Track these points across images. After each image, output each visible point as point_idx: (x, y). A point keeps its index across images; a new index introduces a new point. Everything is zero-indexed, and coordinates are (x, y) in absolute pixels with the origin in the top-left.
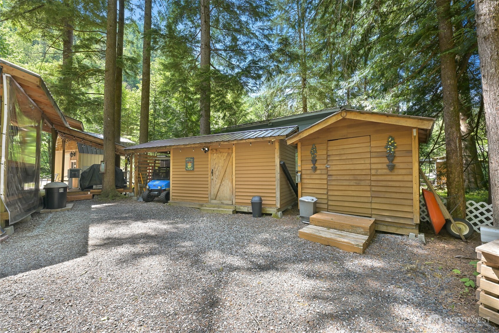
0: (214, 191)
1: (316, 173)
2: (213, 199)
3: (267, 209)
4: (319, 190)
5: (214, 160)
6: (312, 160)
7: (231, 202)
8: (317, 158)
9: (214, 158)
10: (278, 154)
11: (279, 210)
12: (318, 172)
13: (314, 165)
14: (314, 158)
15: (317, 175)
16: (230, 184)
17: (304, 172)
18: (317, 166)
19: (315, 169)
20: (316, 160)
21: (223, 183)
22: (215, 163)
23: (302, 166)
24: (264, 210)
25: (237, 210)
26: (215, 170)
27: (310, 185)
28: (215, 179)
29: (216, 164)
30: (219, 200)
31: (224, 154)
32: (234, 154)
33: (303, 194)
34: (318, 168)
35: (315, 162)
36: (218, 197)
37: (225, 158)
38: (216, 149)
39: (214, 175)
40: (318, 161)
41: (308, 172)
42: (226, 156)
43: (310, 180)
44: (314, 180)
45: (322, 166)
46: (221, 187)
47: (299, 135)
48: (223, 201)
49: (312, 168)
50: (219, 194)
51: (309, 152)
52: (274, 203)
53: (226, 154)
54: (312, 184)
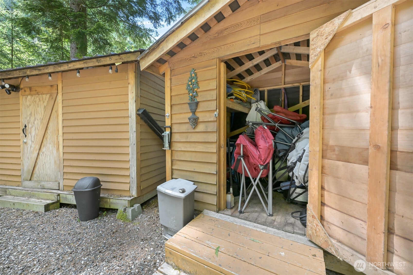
0: (27, 165)
1: (197, 130)
2: (27, 180)
3: (111, 200)
4: (202, 166)
5: (28, 107)
6: (189, 104)
7: (57, 184)
8: (198, 99)
9: (28, 103)
10: (134, 94)
11: (132, 203)
12: (201, 127)
13: (194, 112)
14: (193, 98)
15: (198, 135)
16: (55, 151)
17: (176, 129)
18: (198, 115)
19: (195, 122)
20: (197, 103)
21: (43, 149)
22: (29, 113)
23: (173, 116)
24: (106, 202)
25: (62, 201)
26: (30, 126)
27: (187, 154)
28: (30, 142)
29: (31, 114)
30: (37, 181)
31: (44, 96)
32: (60, 97)
33: (175, 172)
34: (201, 120)
35: (194, 107)
36: (35, 176)
37: (45, 104)
38: (30, 88)
39: (29, 136)
40: (200, 105)
41: (184, 128)
42: (47, 100)
43: (185, 145)
44: (193, 145)
45: (208, 114)
46: (40, 157)
47: (161, 47)
48: (43, 183)
49: (189, 119)
50: (36, 169)
51: (185, 87)
52: (126, 187)
53: (48, 96)
54: (190, 154)
